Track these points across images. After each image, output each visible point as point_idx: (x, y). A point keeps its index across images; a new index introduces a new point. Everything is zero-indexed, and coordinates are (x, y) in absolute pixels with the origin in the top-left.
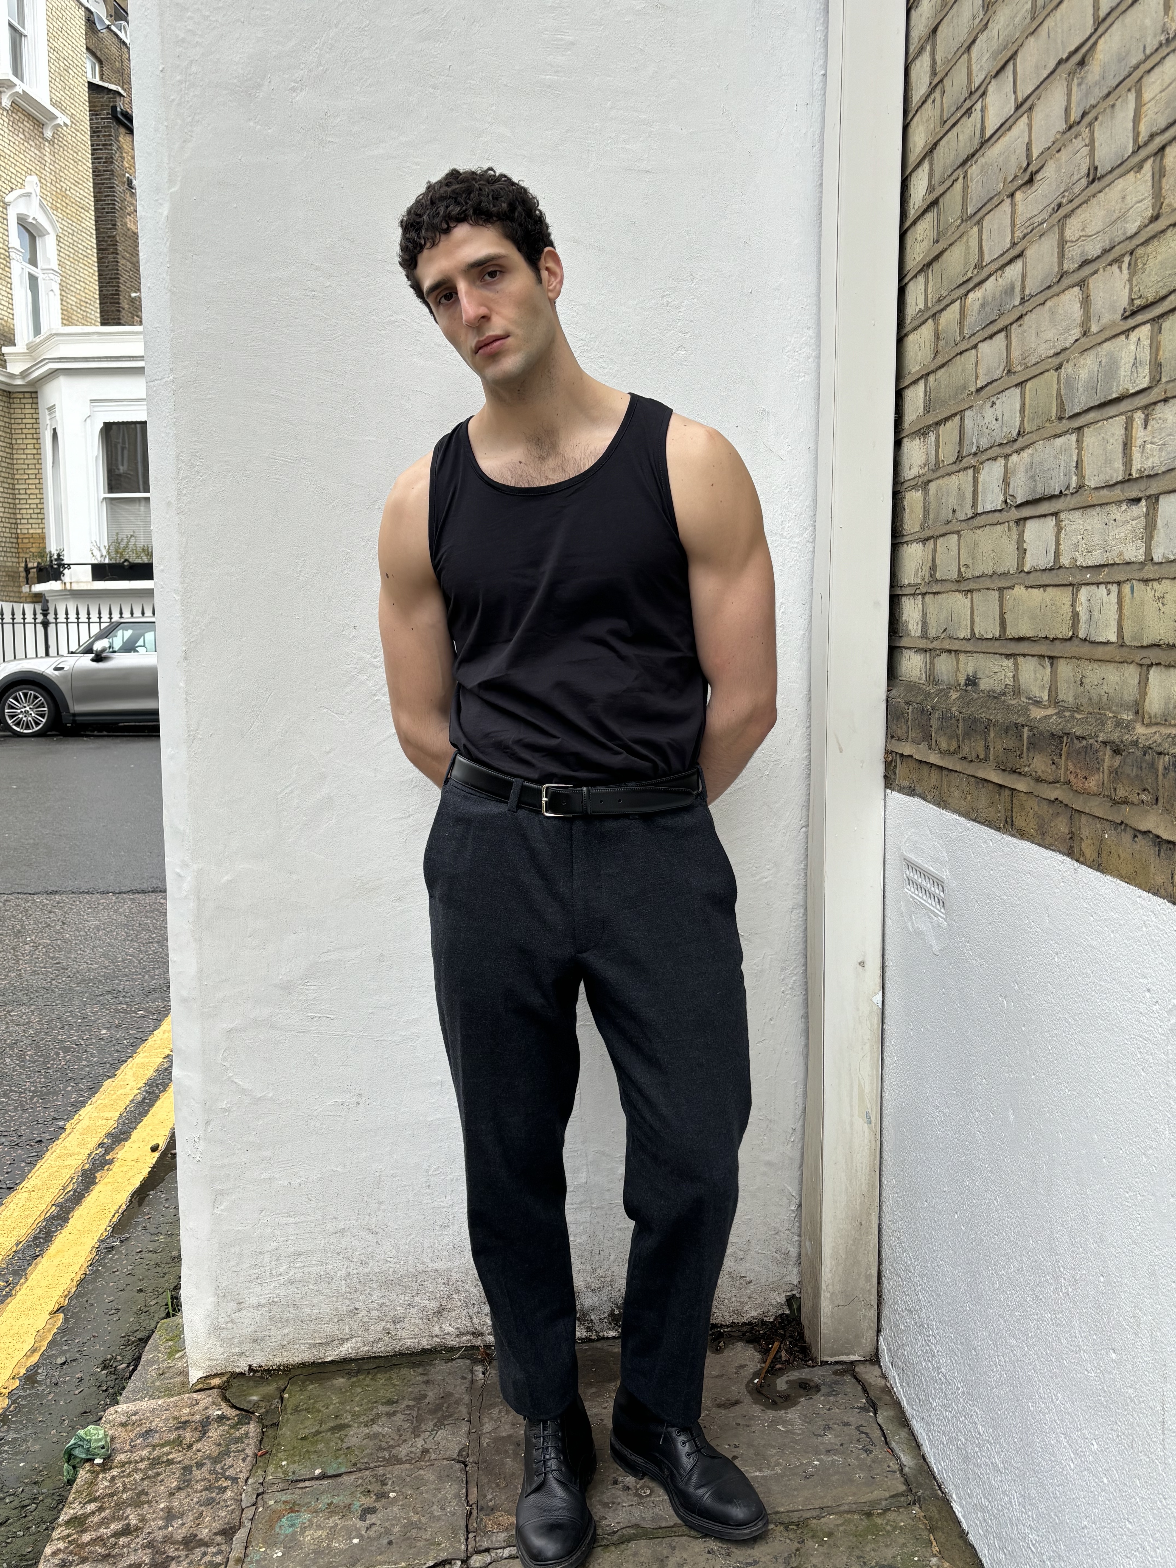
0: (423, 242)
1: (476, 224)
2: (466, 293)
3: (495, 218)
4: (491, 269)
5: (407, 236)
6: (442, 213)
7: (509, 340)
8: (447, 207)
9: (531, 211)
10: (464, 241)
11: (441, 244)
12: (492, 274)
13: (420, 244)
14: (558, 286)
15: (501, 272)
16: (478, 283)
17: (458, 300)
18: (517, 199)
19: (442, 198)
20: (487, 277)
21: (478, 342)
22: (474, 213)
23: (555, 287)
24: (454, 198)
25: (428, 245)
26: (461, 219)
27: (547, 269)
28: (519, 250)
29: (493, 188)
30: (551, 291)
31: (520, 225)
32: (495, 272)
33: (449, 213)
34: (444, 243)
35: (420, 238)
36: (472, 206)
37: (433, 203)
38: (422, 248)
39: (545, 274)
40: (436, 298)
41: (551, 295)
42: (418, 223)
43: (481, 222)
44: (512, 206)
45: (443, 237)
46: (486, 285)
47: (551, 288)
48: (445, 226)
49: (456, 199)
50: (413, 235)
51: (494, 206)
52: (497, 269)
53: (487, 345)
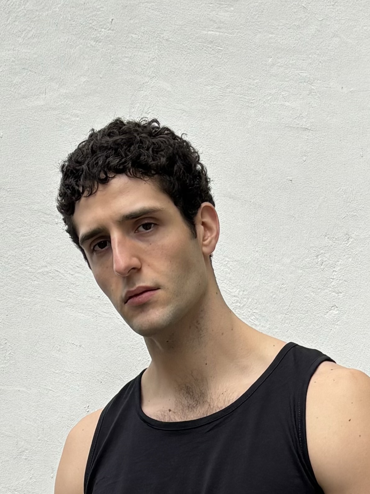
0: (81, 190)
1: (134, 176)
2: (119, 243)
3: (153, 172)
4: (146, 221)
5: (67, 182)
6: (100, 163)
7: (159, 292)
8: (107, 157)
9: (191, 165)
10: (121, 192)
11: (99, 193)
12: (147, 226)
13: (78, 191)
14: (213, 242)
15: (155, 224)
16: (132, 234)
17: (110, 249)
18: (177, 153)
19: (102, 148)
20: (141, 229)
21: (128, 292)
22: (133, 165)
23: (210, 242)
24: (116, 149)
25: (86, 193)
26: (119, 171)
27: (204, 224)
28: (176, 204)
29: (154, 140)
30: (206, 246)
31: (178, 179)
32: (151, 224)
33: (109, 163)
34: (101, 193)
35: (78, 186)
36: (131, 159)
37: (93, 152)
38: (79, 195)
39: (200, 229)
40: (90, 245)
41: (205, 250)
42: (77, 171)
43: (138, 175)
44: (172, 160)
45: (101, 187)
46: (140, 237)
47: (206, 242)
48: (103, 176)
49: (116, 150)
50: (72, 181)
51: (154, 160)
52: (152, 221)
53: (137, 295)
